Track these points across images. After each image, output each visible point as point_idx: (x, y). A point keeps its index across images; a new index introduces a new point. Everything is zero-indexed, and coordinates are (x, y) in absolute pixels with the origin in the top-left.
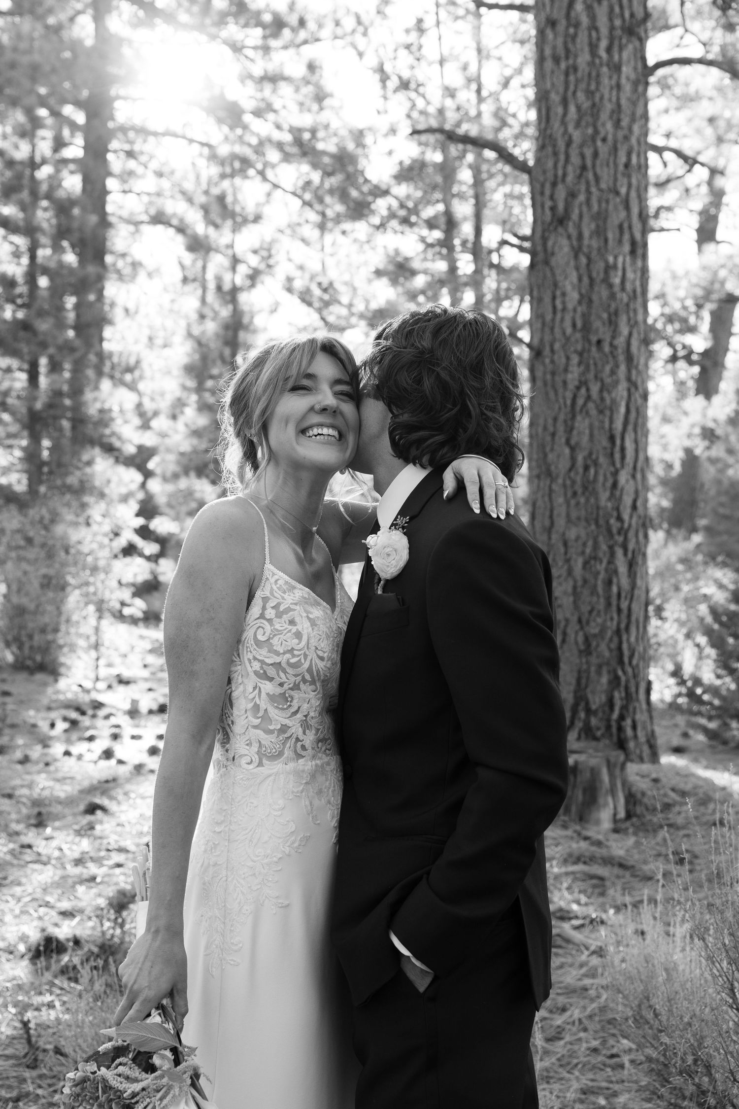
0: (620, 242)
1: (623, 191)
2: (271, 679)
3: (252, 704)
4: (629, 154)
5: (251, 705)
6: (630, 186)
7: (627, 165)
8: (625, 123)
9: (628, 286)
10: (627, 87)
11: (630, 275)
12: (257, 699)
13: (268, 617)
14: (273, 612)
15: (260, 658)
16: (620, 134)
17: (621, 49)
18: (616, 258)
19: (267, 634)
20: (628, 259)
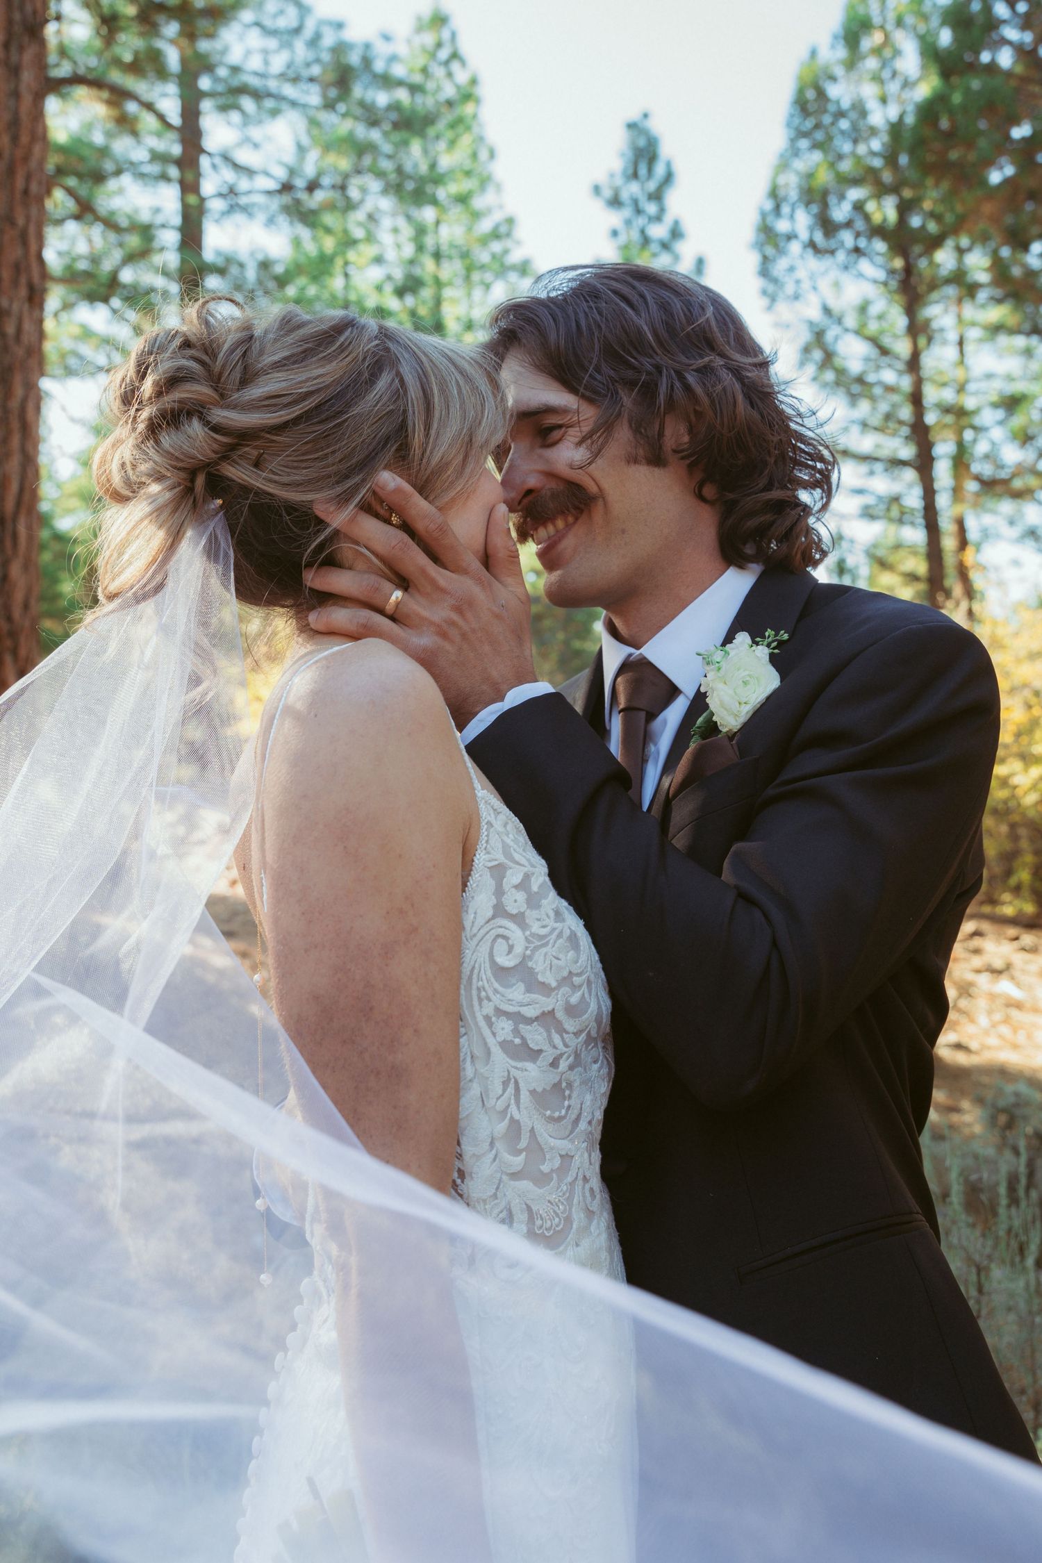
0: (15, 283)
1: (21, 221)
2: (535, 1055)
3: (507, 1121)
4: (28, 178)
5: (501, 1127)
6: (28, 218)
7: (26, 192)
8: (24, 139)
9: (25, 339)
10: (27, 100)
11: (28, 326)
12: (513, 1108)
13: (513, 910)
14: (521, 896)
15: (510, 1009)
16: (19, 153)
17: (21, 49)
18: (11, 301)
19: (519, 949)
20: (26, 306)
